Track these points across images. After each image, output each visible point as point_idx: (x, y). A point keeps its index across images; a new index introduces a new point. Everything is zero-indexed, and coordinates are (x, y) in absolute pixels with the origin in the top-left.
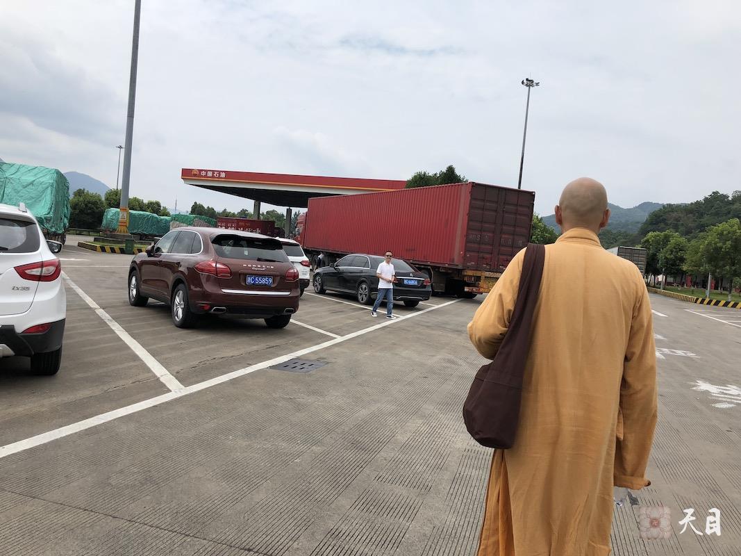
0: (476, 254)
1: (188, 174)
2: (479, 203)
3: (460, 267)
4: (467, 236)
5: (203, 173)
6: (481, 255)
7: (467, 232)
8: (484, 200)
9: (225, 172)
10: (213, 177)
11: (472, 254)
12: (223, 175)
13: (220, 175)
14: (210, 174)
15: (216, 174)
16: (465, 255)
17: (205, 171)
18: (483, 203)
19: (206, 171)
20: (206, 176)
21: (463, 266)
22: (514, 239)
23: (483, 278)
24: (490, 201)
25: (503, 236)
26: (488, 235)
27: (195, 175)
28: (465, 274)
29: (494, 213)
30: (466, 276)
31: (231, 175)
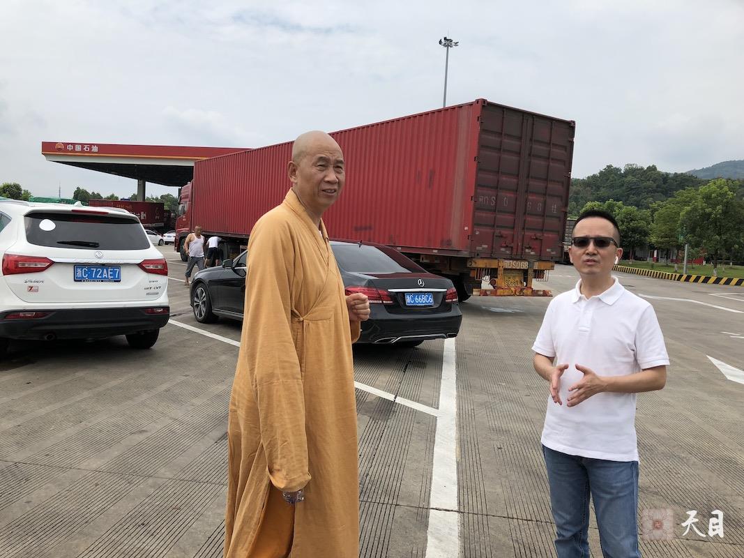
0: (488, 230)
1: (50, 149)
2: (492, 139)
3: (465, 254)
4: (475, 198)
5: (70, 148)
6: (497, 232)
7: (476, 192)
8: (500, 134)
9: (97, 145)
10: (83, 151)
11: (485, 230)
12: (95, 149)
13: (91, 149)
14: (78, 148)
15: (87, 148)
16: (473, 232)
17: (71, 144)
18: (498, 139)
19: (74, 144)
20: (73, 151)
21: (471, 252)
22: (545, 203)
23: (500, 272)
24: (509, 136)
25: (530, 197)
26: (507, 197)
27: (59, 150)
28: (474, 265)
29: (515, 158)
30: (474, 269)
31: (105, 149)
